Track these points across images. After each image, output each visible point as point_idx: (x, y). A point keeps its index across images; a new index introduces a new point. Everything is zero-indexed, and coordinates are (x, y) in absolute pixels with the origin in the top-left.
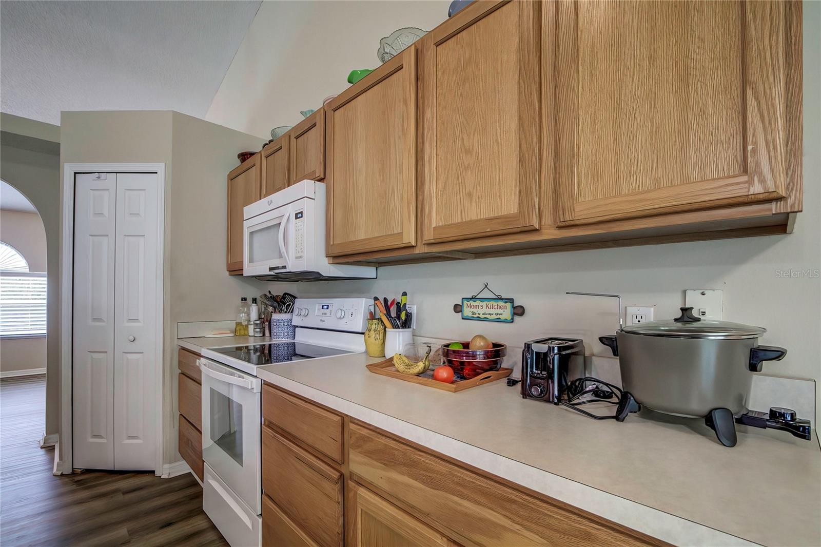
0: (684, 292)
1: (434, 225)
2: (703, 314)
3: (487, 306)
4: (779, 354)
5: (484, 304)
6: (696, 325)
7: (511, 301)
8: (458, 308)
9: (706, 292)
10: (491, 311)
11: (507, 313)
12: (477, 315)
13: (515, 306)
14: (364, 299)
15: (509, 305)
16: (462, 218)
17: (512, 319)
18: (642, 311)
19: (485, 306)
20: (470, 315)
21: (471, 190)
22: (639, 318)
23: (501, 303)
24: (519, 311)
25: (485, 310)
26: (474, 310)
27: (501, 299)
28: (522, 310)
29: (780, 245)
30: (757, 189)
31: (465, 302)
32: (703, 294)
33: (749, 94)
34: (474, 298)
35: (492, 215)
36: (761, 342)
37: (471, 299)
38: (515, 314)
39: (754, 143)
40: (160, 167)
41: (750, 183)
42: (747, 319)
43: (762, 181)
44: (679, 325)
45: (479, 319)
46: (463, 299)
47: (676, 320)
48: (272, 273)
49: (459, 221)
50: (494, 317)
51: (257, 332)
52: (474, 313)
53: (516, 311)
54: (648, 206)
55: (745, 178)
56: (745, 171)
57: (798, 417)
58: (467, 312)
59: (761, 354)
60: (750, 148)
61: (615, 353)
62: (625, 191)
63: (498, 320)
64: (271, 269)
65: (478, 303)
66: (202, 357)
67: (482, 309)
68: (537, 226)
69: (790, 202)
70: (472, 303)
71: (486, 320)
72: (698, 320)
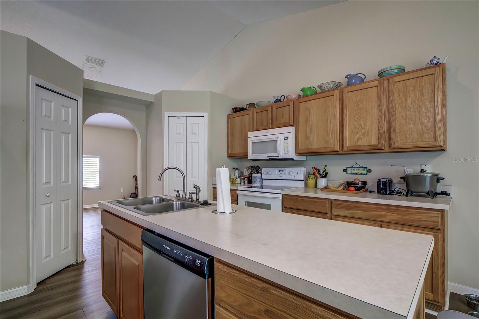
0: (421, 165)
1: (347, 146)
2: (426, 171)
3: (357, 170)
4: (443, 179)
5: (356, 169)
6: (424, 173)
7: (367, 168)
8: (345, 171)
9: (426, 165)
10: (359, 171)
11: (365, 172)
12: (353, 173)
13: (368, 169)
14: (303, 168)
15: (366, 169)
16: (358, 144)
17: (367, 173)
18: (409, 170)
19: (356, 170)
20: (350, 172)
21: (362, 137)
22: (408, 172)
23: (362, 169)
24: (369, 171)
25: (356, 171)
26: (352, 171)
27: (362, 167)
28: (370, 171)
29: (444, 154)
30: (437, 144)
31: (348, 169)
32: (426, 166)
33: (436, 124)
34: (352, 167)
35: (369, 144)
36: (439, 176)
37: (350, 167)
38: (368, 172)
39: (437, 135)
40: (206, 115)
41: (436, 143)
42: (436, 172)
43: (439, 143)
44: (421, 173)
45: (354, 174)
46: (347, 167)
47: (420, 172)
48: (268, 158)
49: (357, 145)
50: (360, 173)
51: (242, 182)
52: (351, 172)
53: (368, 171)
54: (414, 146)
55: (435, 142)
56: (435, 140)
57: (447, 192)
58: (349, 172)
59: (439, 179)
60: (436, 136)
61: (404, 181)
62: (408, 142)
63: (362, 174)
64: (268, 157)
65: (353, 169)
66: (238, 190)
67: (355, 171)
68: (384, 148)
69: (444, 147)
70: (351, 169)
71: (357, 174)
72: (425, 172)
